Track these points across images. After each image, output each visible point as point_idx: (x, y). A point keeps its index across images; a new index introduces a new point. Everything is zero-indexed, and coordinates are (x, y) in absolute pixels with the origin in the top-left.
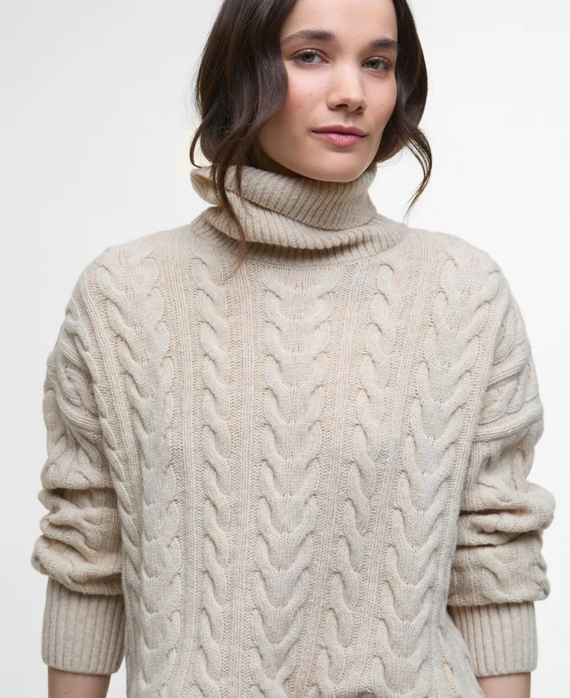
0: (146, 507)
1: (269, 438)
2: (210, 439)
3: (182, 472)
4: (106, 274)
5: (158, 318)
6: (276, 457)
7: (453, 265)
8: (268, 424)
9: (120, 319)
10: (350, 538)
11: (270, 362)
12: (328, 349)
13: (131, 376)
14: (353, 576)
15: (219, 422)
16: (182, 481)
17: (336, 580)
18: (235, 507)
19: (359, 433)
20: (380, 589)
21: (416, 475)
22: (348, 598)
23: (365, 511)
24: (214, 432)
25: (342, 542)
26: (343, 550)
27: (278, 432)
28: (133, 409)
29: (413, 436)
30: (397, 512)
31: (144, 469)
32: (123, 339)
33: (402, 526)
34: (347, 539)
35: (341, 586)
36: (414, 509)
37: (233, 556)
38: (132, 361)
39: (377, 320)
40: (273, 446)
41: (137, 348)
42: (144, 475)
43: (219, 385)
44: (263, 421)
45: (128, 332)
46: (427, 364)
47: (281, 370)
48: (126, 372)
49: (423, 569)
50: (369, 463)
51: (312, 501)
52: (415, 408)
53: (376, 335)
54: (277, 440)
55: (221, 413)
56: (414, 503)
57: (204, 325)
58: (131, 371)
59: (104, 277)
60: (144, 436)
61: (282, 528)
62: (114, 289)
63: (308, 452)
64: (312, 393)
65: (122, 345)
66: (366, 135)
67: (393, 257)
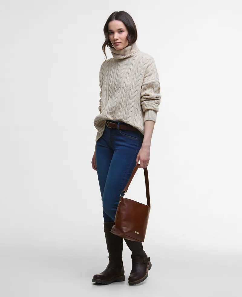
6: (116, 88)
12: (123, 72)
19: (124, 84)
34: (122, 98)
39: (130, 68)
47: (118, 76)
49: (131, 104)
52: (133, 80)
66: (121, 42)
67: (136, 58)
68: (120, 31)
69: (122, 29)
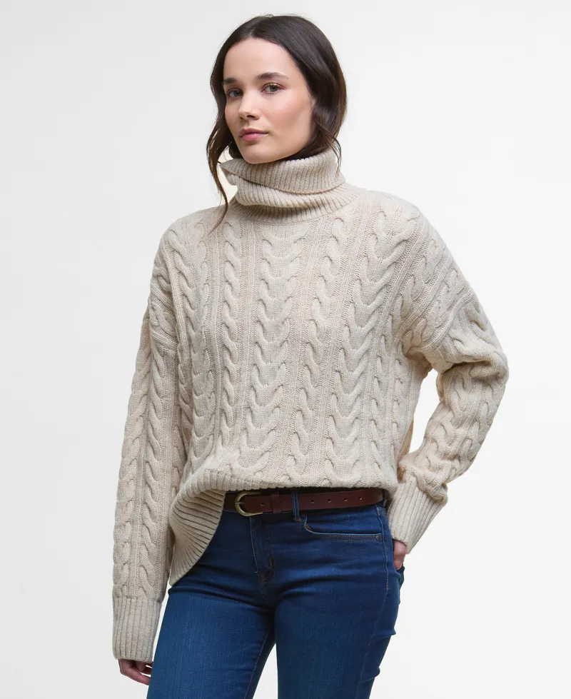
0: (194, 377)
1: (259, 330)
2: (225, 331)
3: (212, 354)
4: (174, 235)
5: (202, 260)
6: (263, 341)
7: (383, 216)
8: (259, 321)
9: (181, 262)
10: (307, 388)
11: (263, 285)
12: (297, 275)
13: (186, 296)
14: (309, 413)
15: (231, 321)
16: (213, 359)
17: (299, 415)
18: (239, 371)
19: (312, 325)
20: (326, 421)
21: (350, 350)
22: (306, 426)
23: (317, 372)
24: (228, 327)
25: (302, 391)
26: (303, 397)
27: (265, 325)
28: (187, 317)
29: (349, 327)
30: (338, 374)
31: (192, 353)
32: (183, 274)
33: (340, 382)
34: (305, 390)
35: (301, 418)
36: (347, 371)
37: (237, 400)
38: (187, 287)
39: (329, 254)
40: (261, 334)
41: (190, 280)
42: (192, 358)
43: (233, 300)
44: (257, 319)
45: (186, 270)
46: (360, 280)
47: (268, 288)
48: (184, 295)
49: (351, 408)
50: (318, 343)
51: (283, 367)
52: (351, 309)
53: (329, 263)
54: (264, 331)
55: (232, 315)
56: (348, 367)
57: (227, 264)
58: (186, 293)
59: (173, 237)
60: (193, 334)
61: (263, 382)
62: (178, 243)
63: (282, 336)
64: (285, 301)
65: (181, 277)
66: (266, 133)
67: (346, 213)
68: (269, 85)
69: (276, 75)
